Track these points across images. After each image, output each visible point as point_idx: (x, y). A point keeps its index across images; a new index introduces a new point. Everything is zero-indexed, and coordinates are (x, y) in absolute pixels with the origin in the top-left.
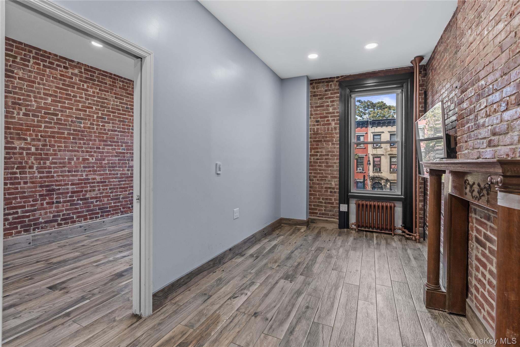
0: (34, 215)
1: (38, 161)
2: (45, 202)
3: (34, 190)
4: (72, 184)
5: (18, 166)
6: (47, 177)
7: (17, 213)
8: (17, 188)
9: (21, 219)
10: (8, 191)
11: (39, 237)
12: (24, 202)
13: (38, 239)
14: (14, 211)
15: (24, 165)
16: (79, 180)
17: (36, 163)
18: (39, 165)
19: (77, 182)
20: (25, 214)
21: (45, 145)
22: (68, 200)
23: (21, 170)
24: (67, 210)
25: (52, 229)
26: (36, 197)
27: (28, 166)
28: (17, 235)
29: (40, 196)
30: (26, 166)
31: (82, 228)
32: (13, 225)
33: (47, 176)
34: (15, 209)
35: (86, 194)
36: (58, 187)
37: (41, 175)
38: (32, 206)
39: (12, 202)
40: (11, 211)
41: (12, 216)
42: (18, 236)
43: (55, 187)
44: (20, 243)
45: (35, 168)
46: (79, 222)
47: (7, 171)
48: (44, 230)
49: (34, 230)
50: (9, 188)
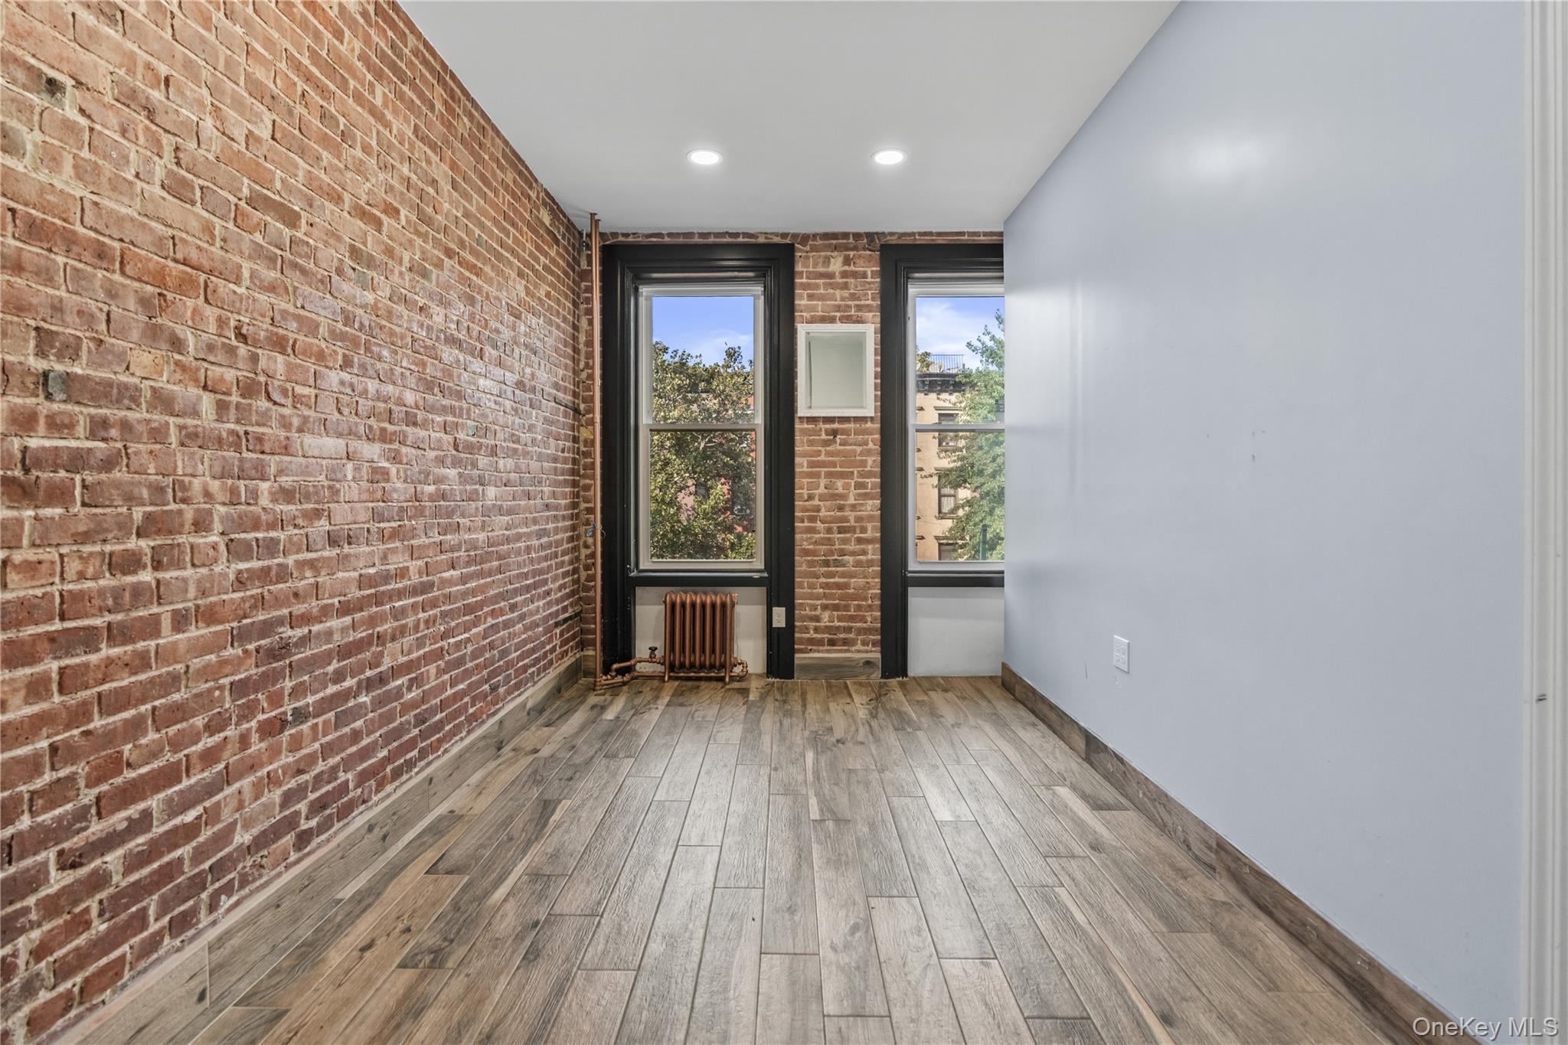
0: (212, 816)
1: (230, 482)
2: (253, 724)
3: (213, 657)
4: (345, 609)
5: (148, 517)
6: (264, 575)
7: (144, 822)
8: (142, 662)
9: (161, 855)
10: (104, 681)
11: (235, 942)
12: (176, 745)
13: (235, 953)
14: (133, 811)
15: (173, 507)
16: (363, 582)
17: (220, 497)
18: (231, 510)
19: (359, 594)
20: (177, 821)
21: (249, 389)
22: (333, 696)
23: (159, 541)
24: (327, 750)
25: (279, 875)
26: (221, 699)
27: (189, 513)
28: (143, 964)
29: (239, 689)
30: (180, 512)
31: (376, 830)
32: (127, 907)
33: (262, 569)
34: (134, 801)
35: (381, 654)
36: (299, 632)
37: (243, 566)
38: (209, 757)
39: (120, 753)
40: (118, 820)
41: (120, 852)
42: (146, 970)
43: (290, 633)
44: (162, 1012)
45: (217, 527)
46: (364, 802)
47: (97, 548)
48: (252, 893)
49: (213, 907)
50: (109, 662)
